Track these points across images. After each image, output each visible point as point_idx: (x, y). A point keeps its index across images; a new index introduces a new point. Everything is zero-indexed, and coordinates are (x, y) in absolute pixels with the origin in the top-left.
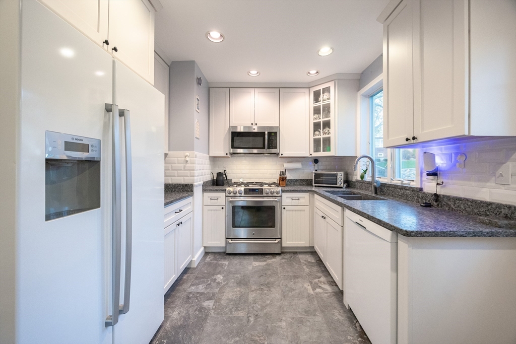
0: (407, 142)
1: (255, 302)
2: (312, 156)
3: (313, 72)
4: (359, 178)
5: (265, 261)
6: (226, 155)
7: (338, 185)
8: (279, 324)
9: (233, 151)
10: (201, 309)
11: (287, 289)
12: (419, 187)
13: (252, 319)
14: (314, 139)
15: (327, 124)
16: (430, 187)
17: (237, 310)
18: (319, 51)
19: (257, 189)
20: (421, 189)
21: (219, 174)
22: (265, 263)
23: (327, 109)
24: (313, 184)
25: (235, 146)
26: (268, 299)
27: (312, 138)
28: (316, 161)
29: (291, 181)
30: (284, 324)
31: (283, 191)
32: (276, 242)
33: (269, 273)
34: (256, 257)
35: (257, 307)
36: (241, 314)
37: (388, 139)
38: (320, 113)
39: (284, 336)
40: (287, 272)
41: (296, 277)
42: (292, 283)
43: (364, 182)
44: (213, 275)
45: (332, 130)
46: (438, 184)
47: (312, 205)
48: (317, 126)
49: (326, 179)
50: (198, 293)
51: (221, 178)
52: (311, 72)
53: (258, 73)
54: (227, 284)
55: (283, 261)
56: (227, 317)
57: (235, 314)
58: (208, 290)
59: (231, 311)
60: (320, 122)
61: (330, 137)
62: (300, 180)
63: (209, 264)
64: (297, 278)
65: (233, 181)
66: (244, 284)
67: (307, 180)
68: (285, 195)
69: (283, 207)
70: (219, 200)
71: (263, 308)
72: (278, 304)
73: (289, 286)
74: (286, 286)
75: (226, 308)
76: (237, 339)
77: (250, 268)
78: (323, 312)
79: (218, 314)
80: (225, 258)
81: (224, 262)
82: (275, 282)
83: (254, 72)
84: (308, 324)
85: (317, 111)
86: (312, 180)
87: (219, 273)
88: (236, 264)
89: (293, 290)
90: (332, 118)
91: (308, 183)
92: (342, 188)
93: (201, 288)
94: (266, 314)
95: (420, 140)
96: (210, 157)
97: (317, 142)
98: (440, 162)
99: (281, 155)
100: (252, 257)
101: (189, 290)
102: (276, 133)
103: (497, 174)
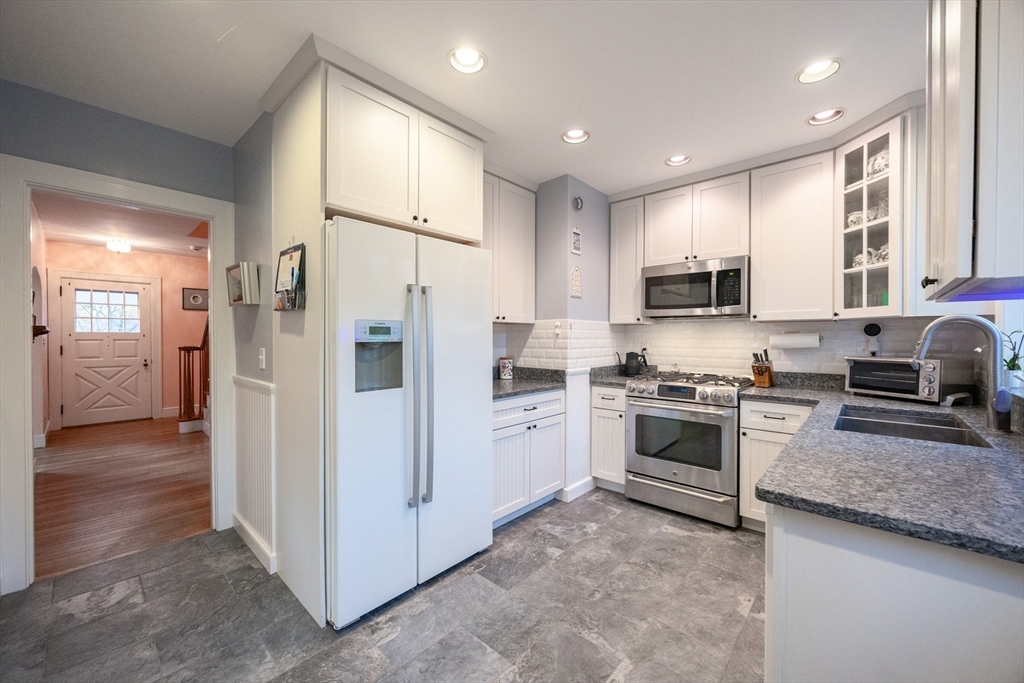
1: (620, 578)
2: (841, 317)
3: (825, 114)
5: (691, 531)
6: (637, 322)
7: (923, 394)
8: (636, 622)
10: (541, 554)
11: (696, 586)
13: (598, 596)
14: (846, 275)
15: (879, 235)
17: (587, 575)
18: (800, 73)
19: (685, 388)
21: (631, 356)
22: (686, 533)
24: (847, 388)
26: (645, 585)
27: (841, 273)
28: (872, 329)
29: (779, 375)
30: (644, 625)
31: (741, 396)
32: (721, 500)
33: (683, 550)
34: (679, 519)
35: (619, 585)
36: (587, 582)
39: (631, 637)
40: (722, 562)
41: (733, 577)
42: (714, 582)
44: (585, 521)
48: (852, 242)
49: (884, 377)
50: (550, 534)
52: (817, 116)
53: (686, 158)
54: (598, 538)
55: (731, 543)
56: (566, 576)
57: (580, 578)
58: (565, 537)
59: (577, 573)
60: (861, 231)
61: (887, 269)
63: (592, 504)
64: (735, 579)
65: (659, 369)
66: (622, 549)
68: (751, 405)
69: (742, 431)
70: (615, 402)
71: (627, 590)
72: (657, 598)
73: (704, 584)
74: (698, 582)
75: (573, 566)
76: (561, 605)
77: (652, 531)
78: (736, 648)
79: (557, 568)
80: (621, 505)
81: (615, 510)
82: (680, 567)
83: (678, 159)
84: (689, 648)
85: (852, 203)
86: (845, 376)
87: (596, 521)
88: (633, 518)
89: (707, 592)
90: (895, 213)
92: (937, 404)
93: (558, 531)
94: (624, 600)
97: (852, 282)
99: (752, 319)
100: (670, 517)
101: (541, 527)
102: (739, 270)
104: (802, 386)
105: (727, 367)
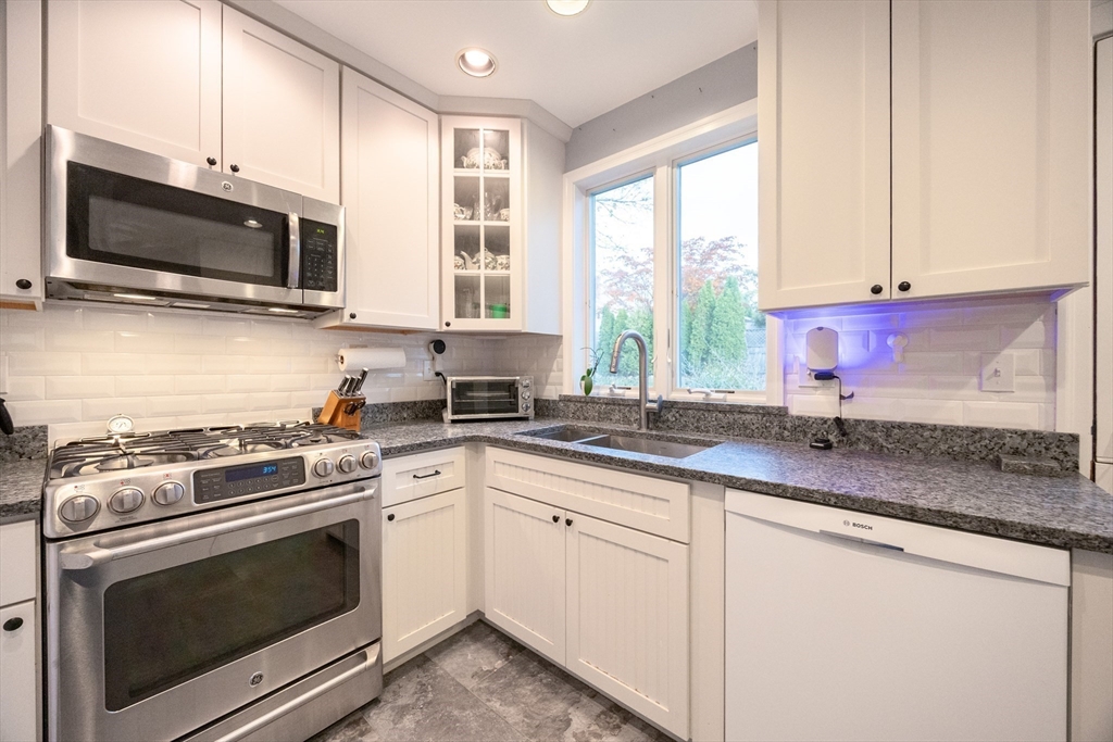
2: (452, 328)
3: (477, 58)
4: (574, 389)
6: (15, 292)
7: (521, 413)
9: (77, 269)
12: (781, 405)
14: (457, 277)
20: (786, 410)
23: (499, 193)
24: (449, 417)
25: (94, 246)
27: (450, 273)
28: (439, 346)
29: (381, 408)
31: (387, 453)
32: (371, 660)
37: (778, 288)
38: (476, 205)
43: (595, 401)
45: (513, 259)
47: (474, 484)
61: (508, 278)
62: (395, 404)
67: (415, 403)
68: (389, 468)
69: (385, 513)
86: (445, 401)
90: (517, 219)
91: (429, 411)
97: (465, 289)
102: (334, 229)
103: (988, 371)
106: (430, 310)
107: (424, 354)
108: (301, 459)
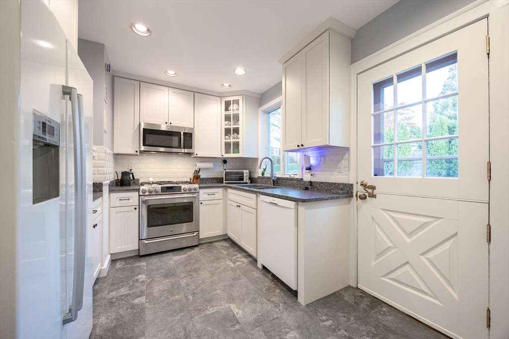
0: (298, 148)
1: (188, 285)
2: (224, 156)
3: (226, 85)
4: (260, 175)
5: (185, 254)
6: (135, 153)
7: (244, 181)
8: (215, 292)
9: (144, 148)
10: (133, 307)
11: (213, 269)
13: (190, 297)
14: (225, 142)
15: (236, 131)
16: (307, 177)
17: (173, 295)
18: (235, 70)
19: (174, 187)
20: (302, 179)
21: (124, 174)
22: (185, 256)
23: (236, 118)
24: (224, 182)
25: (147, 143)
26: (199, 280)
27: (224, 141)
28: (225, 162)
29: (203, 179)
30: (219, 292)
31: (200, 188)
32: (195, 234)
33: (193, 261)
34: (175, 252)
35: (191, 288)
36: (178, 297)
37: (286, 145)
38: (230, 121)
39: (221, 298)
40: (209, 257)
41: (217, 259)
42: (215, 264)
43: (264, 178)
44: (133, 277)
45: (240, 136)
46: (311, 175)
47: (225, 198)
48: (227, 132)
49: (235, 176)
50: (122, 296)
51: (126, 178)
52: (224, 85)
53: (175, 74)
54: (153, 280)
55: (202, 250)
56: (165, 303)
57: (173, 298)
58: (134, 290)
59: (167, 298)
60: (231, 128)
61: (239, 142)
62: (212, 178)
63: (123, 269)
64: (219, 259)
65: (141, 181)
66: (171, 276)
68: (202, 191)
69: (200, 202)
70: (130, 201)
71: (197, 287)
72: (210, 281)
73: (214, 266)
74: (212, 267)
75: (161, 297)
76: (182, 314)
77: (172, 262)
78: (245, 275)
79: (155, 304)
80: (141, 261)
81: (140, 264)
82: (201, 267)
83: (171, 72)
84: (237, 285)
85: (227, 118)
86: (223, 178)
87: (140, 273)
88: (156, 263)
89: (218, 268)
90: (241, 125)
91: (220, 180)
92: (247, 183)
93: (123, 291)
94: (201, 290)
95: (305, 147)
96: (114, 154)
97: (227, 145)
98: (313, 161)
99: (195, 155)
100: (171, 254)
101: (110, 296)
102: (192, 133)
103: (338, 167)
104: (206, 183)
105: (177, 177)
106: (218, 151)
107: (221, 164)
108: (181, 187)
